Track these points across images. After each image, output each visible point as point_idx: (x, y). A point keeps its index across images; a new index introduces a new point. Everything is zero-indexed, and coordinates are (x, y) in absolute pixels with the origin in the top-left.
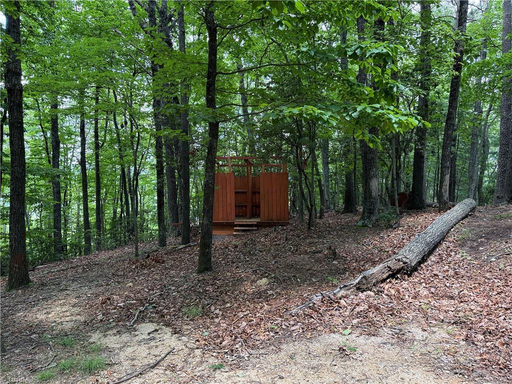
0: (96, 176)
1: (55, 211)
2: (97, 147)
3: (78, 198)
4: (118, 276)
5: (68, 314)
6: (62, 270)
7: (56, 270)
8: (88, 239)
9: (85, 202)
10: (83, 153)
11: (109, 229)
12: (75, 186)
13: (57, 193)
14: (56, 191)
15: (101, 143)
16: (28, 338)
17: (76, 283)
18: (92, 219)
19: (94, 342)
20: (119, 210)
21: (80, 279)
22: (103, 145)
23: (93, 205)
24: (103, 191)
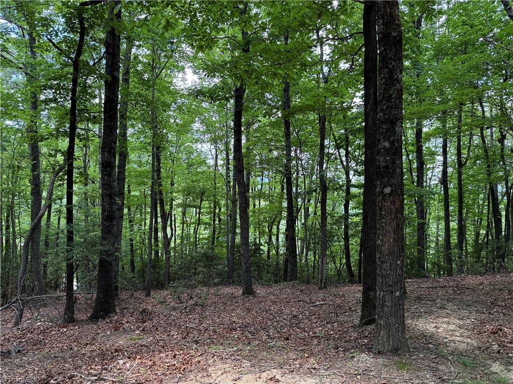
0: (459, 195)
1: (419, 229)
2: (460, 164)
3: (439, 218)
4: (499, 306)
5: (458, 335)
6: (432, 288)
7: (425, 286)
8: (449, 260)
9: (447, 222)
10: (445, 172)
11: (471, 252)
12: (435, 205)
13: (421, 211)
14: (420, 210)
15: (464, 160)
16: (426, 346)
17: (451, 304)
18: (454, 239)
19: (497, 373)
20: (483, 232)
21: (454, 300)
22: (466, 162)
23: (454, 225)
24: (465, 211)
